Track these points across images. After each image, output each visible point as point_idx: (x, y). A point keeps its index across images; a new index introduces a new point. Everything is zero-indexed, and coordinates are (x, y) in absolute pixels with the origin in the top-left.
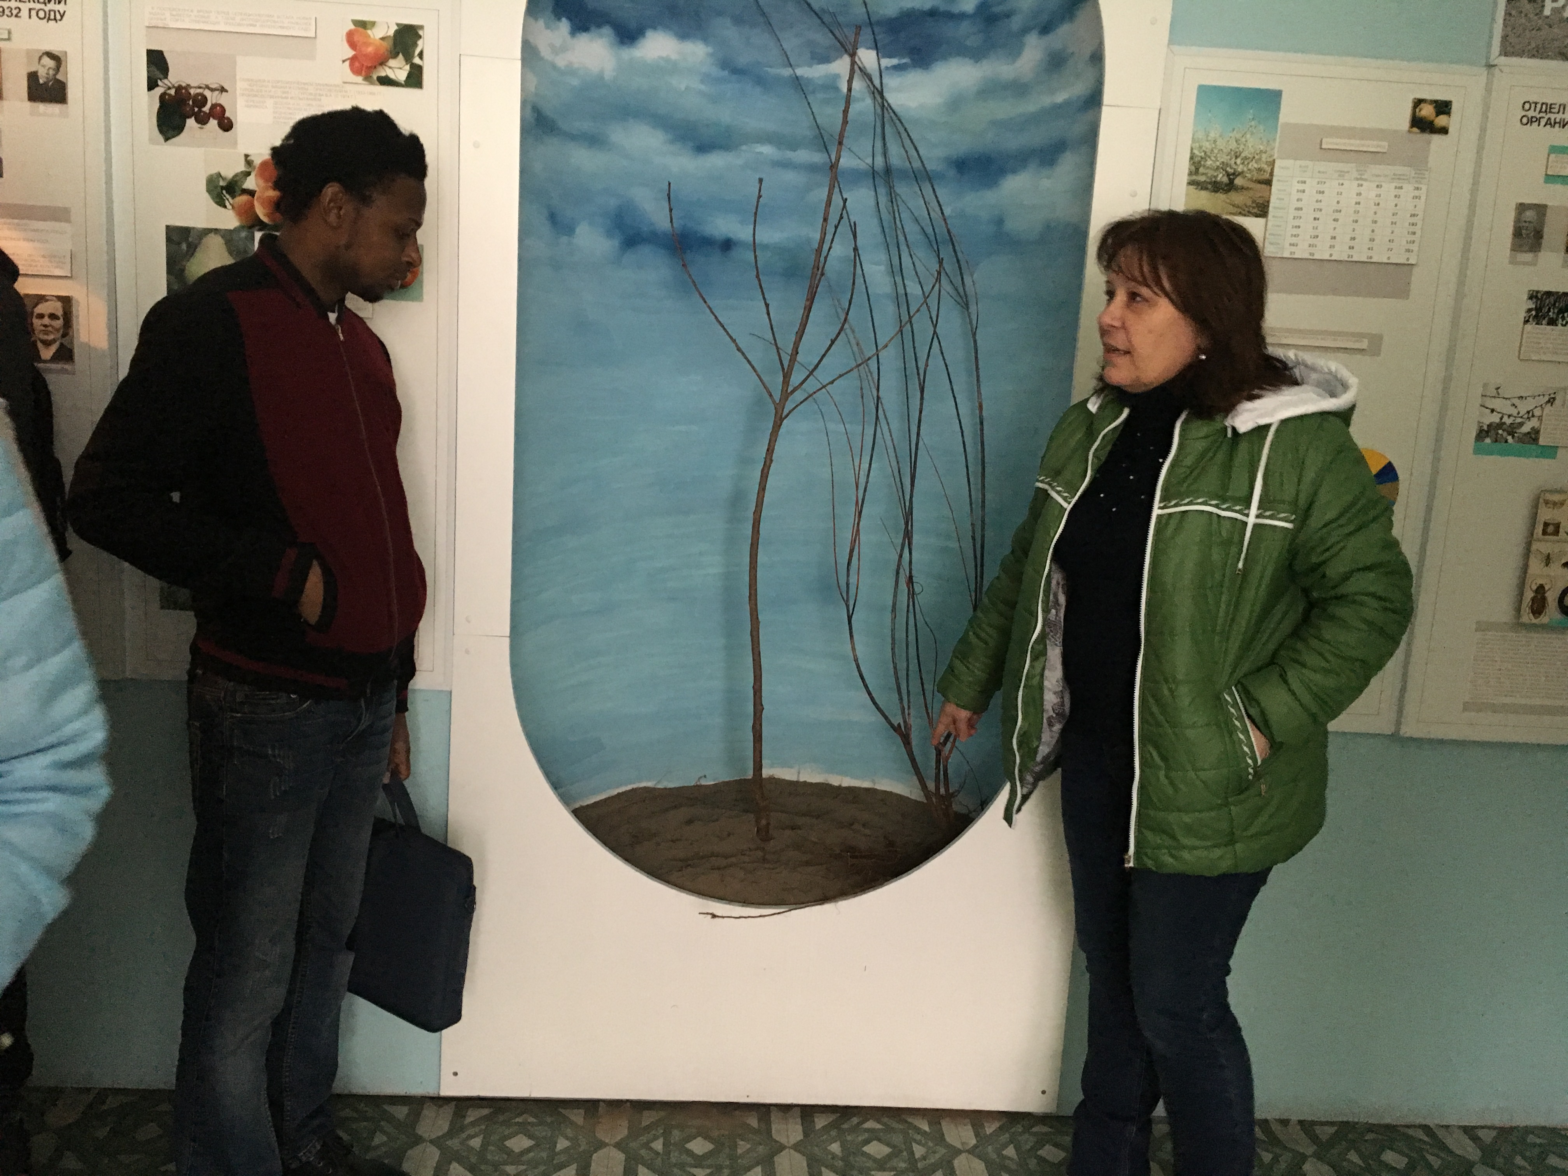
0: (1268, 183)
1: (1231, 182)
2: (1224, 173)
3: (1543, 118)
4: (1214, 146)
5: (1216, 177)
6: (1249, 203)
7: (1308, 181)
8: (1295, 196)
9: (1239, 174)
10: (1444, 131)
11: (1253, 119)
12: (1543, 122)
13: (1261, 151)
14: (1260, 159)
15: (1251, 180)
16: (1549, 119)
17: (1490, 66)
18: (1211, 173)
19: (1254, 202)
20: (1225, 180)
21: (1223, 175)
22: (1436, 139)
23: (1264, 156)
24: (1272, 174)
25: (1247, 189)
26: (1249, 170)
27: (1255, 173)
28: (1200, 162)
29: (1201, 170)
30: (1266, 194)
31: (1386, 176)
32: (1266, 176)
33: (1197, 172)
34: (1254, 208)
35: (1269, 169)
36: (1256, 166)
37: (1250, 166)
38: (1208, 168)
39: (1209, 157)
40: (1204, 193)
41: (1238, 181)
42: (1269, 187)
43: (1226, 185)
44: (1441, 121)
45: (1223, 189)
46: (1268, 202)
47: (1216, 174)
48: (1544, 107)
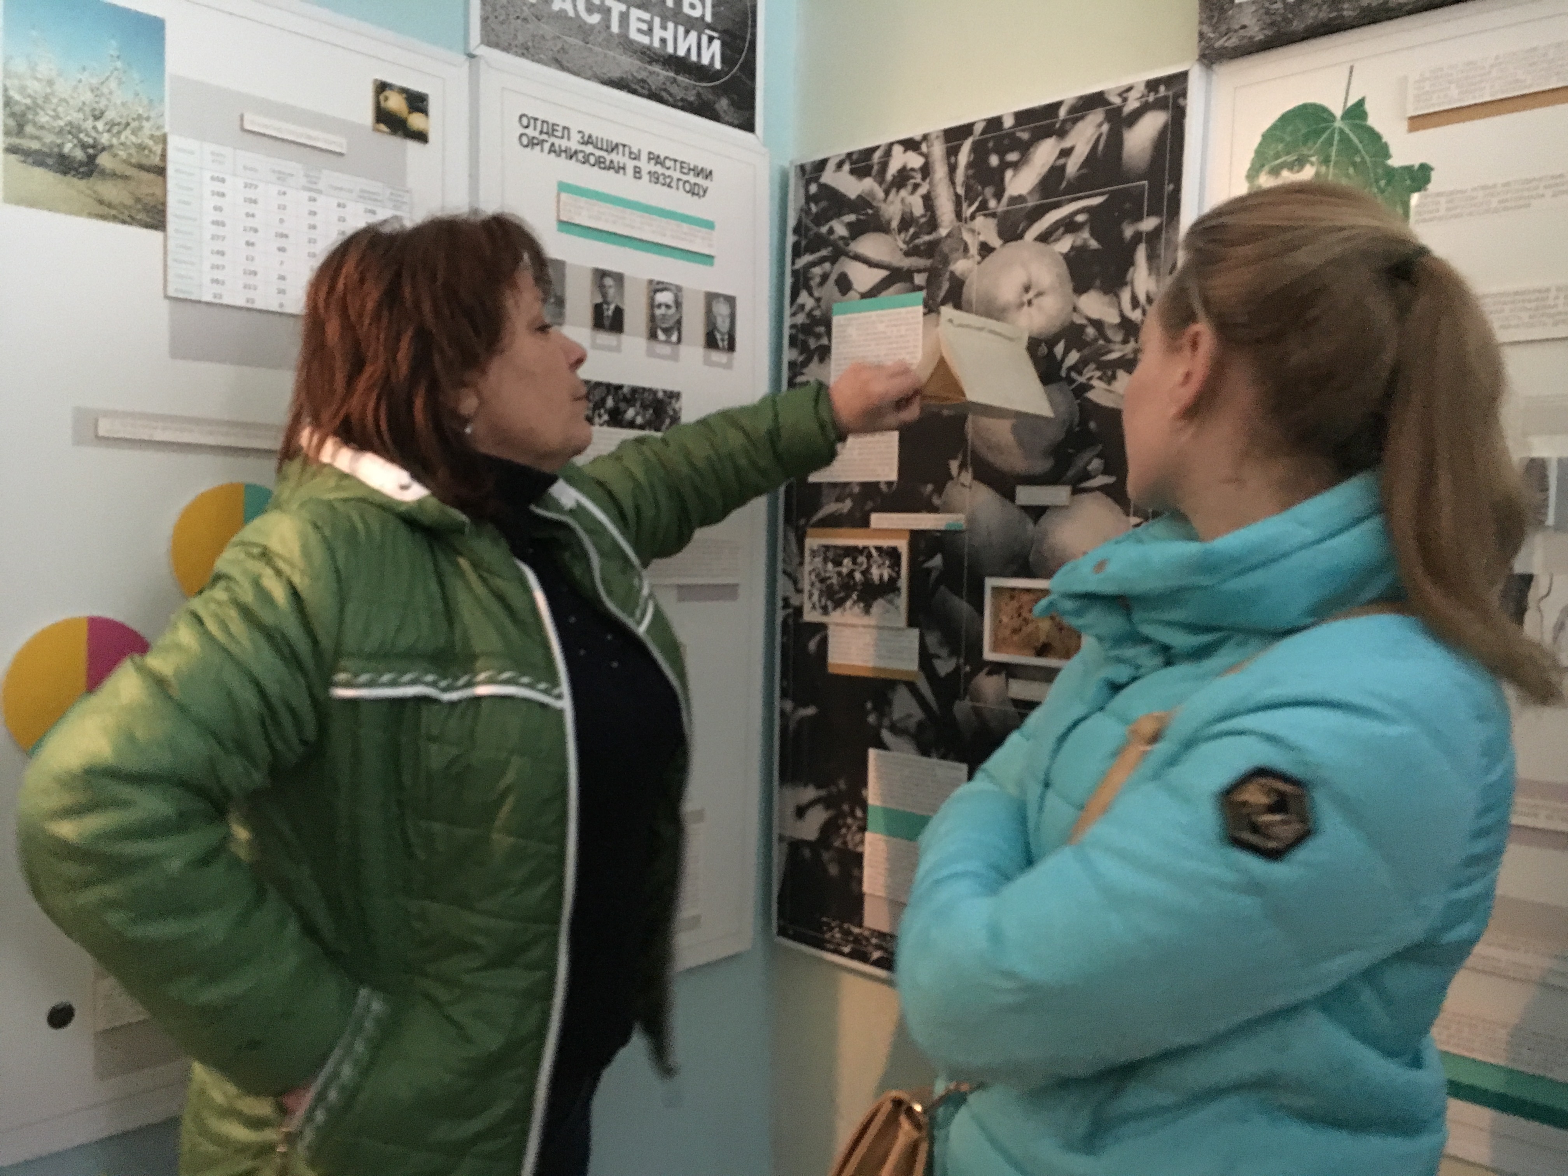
0: (161, 171)
1: (92, 159)
2: (75, 141)
3: (547, 141)
4: (48, 90)
5: (60, 146)
6: (129, 202)
7: (228, 178)
8: (211, 202)
9: (103, 149)
10: (421, 137)
11: (118, 57)
12: (547, 146)
13: (139, 117)
14: (141, 128)
15: (127, 162)
16: (553, 145)
17: (471, 56)
18: (49, 138)
19: (138, 200)
20: (79, 154)
21: (75, 146)
22: (412, 146)
23: (146, 124)
24: (164, 156)
25: (125, 178)
26: (122, 144)
27: (133, 151)
28: (23, 115)
29: (29, 129)
30: (158, 192)
31: (351, 191)
32: (156, 160)
33: (20, 130)
34: (139, 211)
35: (158, 149)
36: (133, 139)
37: (123, 138)
38: (42, 127)
39: (43, 109)
40: (39, 173)
41: (104, 160)
42: (160, 178)
43: (81, 164)
44: (416, 121)
45: (76, 170)
46: (164, 204)
47: (59, 141)
48: (545, 125)
